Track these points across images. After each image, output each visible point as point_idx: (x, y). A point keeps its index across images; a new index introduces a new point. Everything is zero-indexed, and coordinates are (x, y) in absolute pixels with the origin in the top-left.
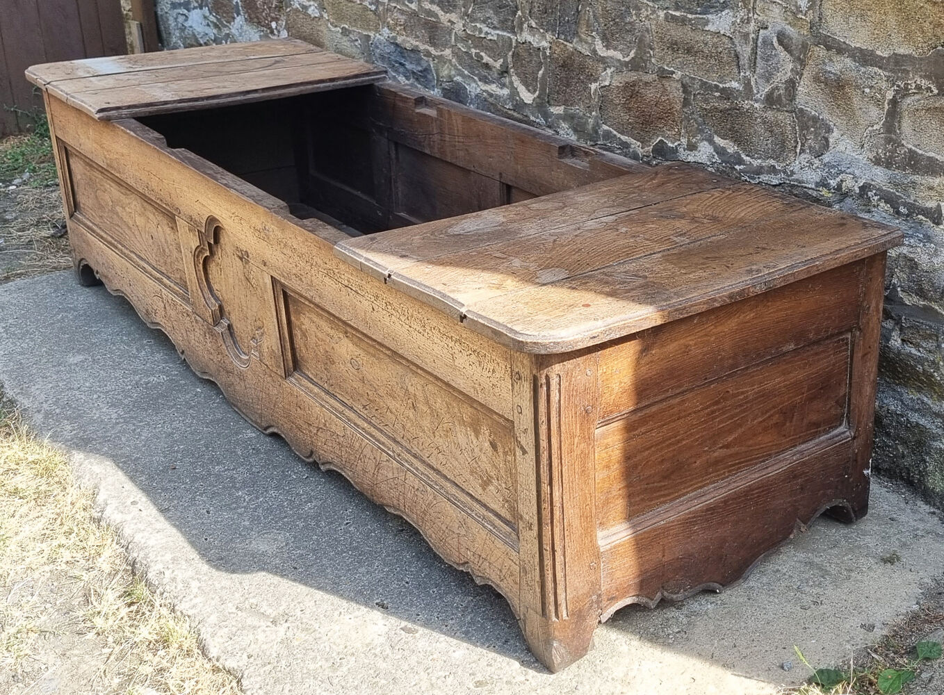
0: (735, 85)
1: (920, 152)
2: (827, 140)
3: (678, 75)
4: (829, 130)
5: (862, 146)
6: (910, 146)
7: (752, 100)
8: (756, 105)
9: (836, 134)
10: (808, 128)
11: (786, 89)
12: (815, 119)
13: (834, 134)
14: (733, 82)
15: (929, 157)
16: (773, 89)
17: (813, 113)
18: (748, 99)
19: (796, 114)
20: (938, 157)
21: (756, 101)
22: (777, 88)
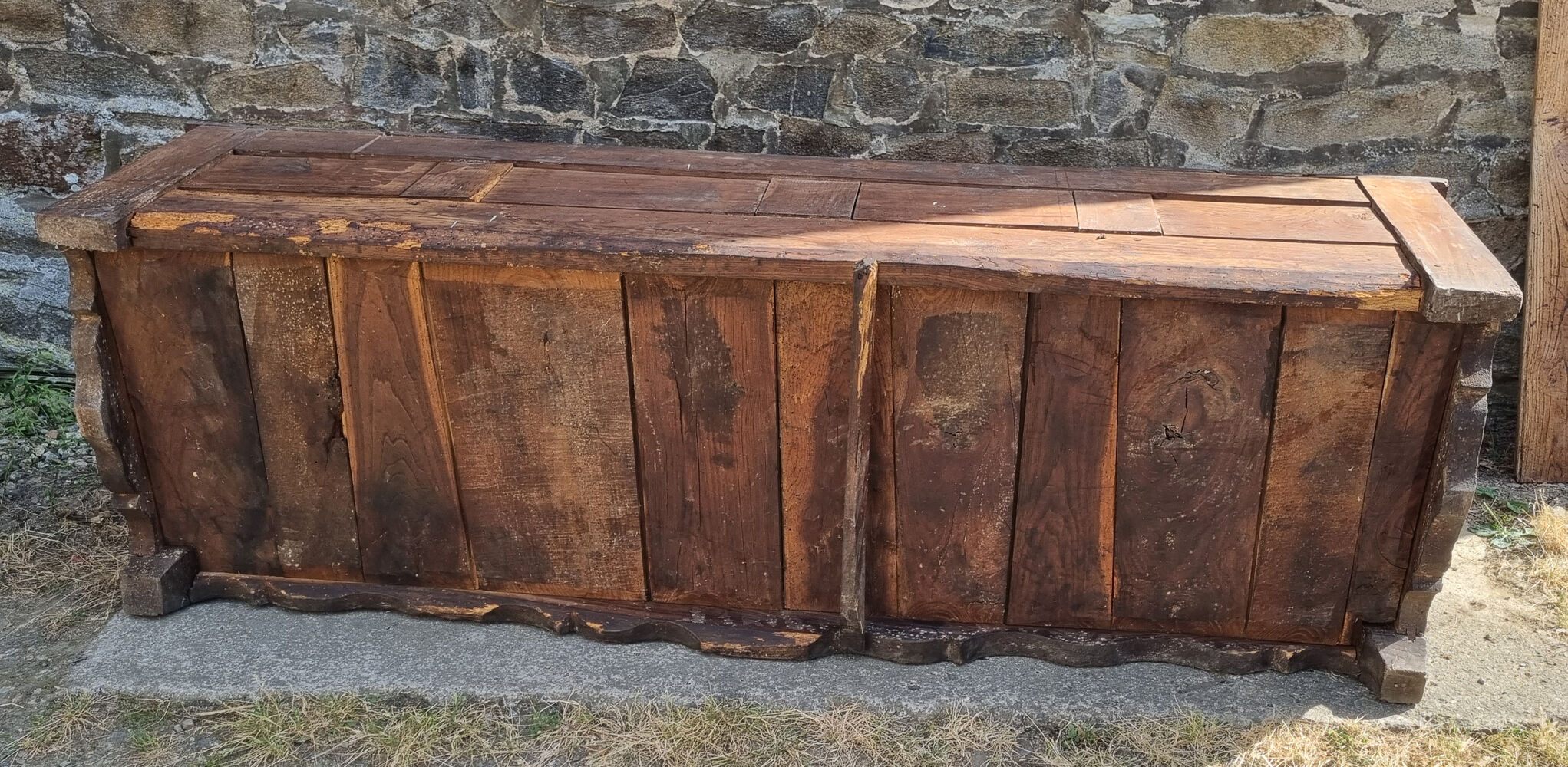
0: (1072, 126)
1: (1281, 148)
2: (1183, 157)
3: (987, 128)
4: (1184, 147)
5: (1218, 155)
6: (1270, 146)
7: (1093, 136)
8: (1101, 140)
9: (1191, 149)
10: (1161, 150)
11: (1137, 120)
12: (1169, 141)
13: (1190, 150)
14: (1068, 124)
15: (1291, 151)
16: (1123, 123)
17: (1166, 136)
18: (1088, 136)
19: (1148, 140)
20: (1300, 149)
21: (1099, 136)
22: (1127, 120)
